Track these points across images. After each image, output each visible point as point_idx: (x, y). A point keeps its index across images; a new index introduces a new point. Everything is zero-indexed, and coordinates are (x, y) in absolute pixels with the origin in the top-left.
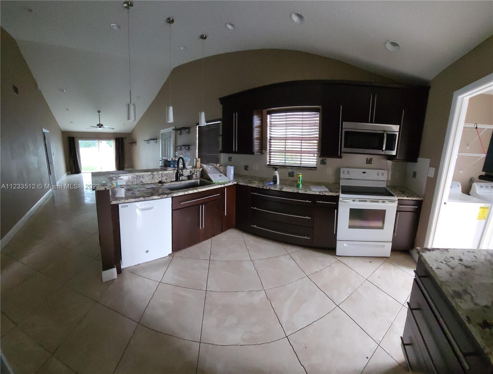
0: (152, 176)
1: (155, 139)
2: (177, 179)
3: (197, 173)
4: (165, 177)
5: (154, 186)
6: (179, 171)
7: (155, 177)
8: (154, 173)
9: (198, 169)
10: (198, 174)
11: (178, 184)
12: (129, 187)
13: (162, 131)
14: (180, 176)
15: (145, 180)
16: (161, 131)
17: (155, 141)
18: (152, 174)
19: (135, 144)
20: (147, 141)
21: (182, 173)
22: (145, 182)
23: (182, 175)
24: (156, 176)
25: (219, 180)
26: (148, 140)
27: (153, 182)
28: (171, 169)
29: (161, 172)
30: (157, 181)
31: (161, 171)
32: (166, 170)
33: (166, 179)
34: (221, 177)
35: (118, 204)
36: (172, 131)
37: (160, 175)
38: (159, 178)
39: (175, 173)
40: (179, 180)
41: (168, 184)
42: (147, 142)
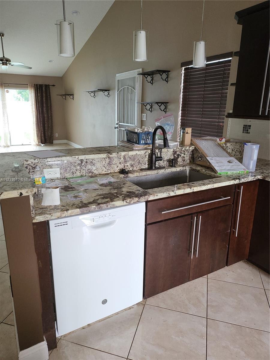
0: (108, 160)
1: (106, 90)
2: (151, 166)
3: (184, 154)
4: (130, 163)
5: (113, 180)
6: (155, 151)
7: (114, 162)
8: (111, 156)
9: (188, 148)
10: (187, 157)
11: (152, 174)
12: (67, 184)
13: (119, 76)
14: (156, 161)
15: (97, 169)
16: (117, 75)
17: (106, 93)
18: (109, 157)
19: (71, 97)
20: (92, 92)
21: (161, 154)
22: (96, 172)
23: (160, 158)
24: (116, 161)
25: (229, 170)
26: (94, 92)
27: (110, 172)
28: (141, 147)
29: (123, 154)
30: (117, 170)
31: (124, 151)
32: (132, 150)
33: (132, 166)
34: (231, 164)
35: (48, 221)
36: (137, 76)
37: (122, 159)
38: (120, 163)
39: (147, 154)
40: (155, 167)
41: (136, 174)
42: (92, 94)
